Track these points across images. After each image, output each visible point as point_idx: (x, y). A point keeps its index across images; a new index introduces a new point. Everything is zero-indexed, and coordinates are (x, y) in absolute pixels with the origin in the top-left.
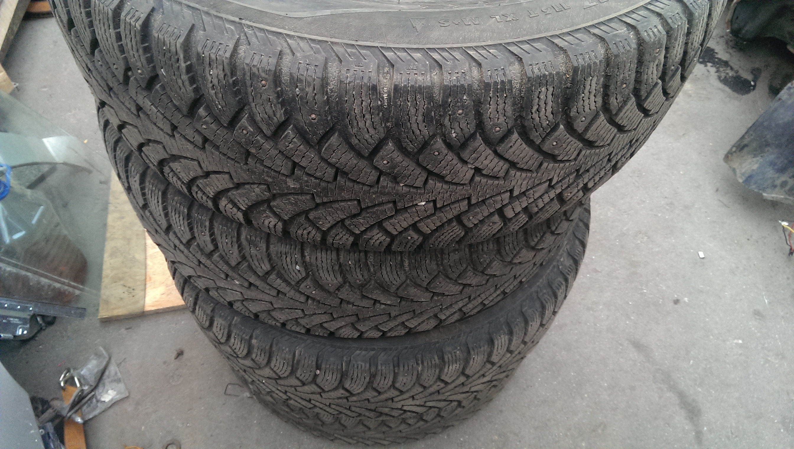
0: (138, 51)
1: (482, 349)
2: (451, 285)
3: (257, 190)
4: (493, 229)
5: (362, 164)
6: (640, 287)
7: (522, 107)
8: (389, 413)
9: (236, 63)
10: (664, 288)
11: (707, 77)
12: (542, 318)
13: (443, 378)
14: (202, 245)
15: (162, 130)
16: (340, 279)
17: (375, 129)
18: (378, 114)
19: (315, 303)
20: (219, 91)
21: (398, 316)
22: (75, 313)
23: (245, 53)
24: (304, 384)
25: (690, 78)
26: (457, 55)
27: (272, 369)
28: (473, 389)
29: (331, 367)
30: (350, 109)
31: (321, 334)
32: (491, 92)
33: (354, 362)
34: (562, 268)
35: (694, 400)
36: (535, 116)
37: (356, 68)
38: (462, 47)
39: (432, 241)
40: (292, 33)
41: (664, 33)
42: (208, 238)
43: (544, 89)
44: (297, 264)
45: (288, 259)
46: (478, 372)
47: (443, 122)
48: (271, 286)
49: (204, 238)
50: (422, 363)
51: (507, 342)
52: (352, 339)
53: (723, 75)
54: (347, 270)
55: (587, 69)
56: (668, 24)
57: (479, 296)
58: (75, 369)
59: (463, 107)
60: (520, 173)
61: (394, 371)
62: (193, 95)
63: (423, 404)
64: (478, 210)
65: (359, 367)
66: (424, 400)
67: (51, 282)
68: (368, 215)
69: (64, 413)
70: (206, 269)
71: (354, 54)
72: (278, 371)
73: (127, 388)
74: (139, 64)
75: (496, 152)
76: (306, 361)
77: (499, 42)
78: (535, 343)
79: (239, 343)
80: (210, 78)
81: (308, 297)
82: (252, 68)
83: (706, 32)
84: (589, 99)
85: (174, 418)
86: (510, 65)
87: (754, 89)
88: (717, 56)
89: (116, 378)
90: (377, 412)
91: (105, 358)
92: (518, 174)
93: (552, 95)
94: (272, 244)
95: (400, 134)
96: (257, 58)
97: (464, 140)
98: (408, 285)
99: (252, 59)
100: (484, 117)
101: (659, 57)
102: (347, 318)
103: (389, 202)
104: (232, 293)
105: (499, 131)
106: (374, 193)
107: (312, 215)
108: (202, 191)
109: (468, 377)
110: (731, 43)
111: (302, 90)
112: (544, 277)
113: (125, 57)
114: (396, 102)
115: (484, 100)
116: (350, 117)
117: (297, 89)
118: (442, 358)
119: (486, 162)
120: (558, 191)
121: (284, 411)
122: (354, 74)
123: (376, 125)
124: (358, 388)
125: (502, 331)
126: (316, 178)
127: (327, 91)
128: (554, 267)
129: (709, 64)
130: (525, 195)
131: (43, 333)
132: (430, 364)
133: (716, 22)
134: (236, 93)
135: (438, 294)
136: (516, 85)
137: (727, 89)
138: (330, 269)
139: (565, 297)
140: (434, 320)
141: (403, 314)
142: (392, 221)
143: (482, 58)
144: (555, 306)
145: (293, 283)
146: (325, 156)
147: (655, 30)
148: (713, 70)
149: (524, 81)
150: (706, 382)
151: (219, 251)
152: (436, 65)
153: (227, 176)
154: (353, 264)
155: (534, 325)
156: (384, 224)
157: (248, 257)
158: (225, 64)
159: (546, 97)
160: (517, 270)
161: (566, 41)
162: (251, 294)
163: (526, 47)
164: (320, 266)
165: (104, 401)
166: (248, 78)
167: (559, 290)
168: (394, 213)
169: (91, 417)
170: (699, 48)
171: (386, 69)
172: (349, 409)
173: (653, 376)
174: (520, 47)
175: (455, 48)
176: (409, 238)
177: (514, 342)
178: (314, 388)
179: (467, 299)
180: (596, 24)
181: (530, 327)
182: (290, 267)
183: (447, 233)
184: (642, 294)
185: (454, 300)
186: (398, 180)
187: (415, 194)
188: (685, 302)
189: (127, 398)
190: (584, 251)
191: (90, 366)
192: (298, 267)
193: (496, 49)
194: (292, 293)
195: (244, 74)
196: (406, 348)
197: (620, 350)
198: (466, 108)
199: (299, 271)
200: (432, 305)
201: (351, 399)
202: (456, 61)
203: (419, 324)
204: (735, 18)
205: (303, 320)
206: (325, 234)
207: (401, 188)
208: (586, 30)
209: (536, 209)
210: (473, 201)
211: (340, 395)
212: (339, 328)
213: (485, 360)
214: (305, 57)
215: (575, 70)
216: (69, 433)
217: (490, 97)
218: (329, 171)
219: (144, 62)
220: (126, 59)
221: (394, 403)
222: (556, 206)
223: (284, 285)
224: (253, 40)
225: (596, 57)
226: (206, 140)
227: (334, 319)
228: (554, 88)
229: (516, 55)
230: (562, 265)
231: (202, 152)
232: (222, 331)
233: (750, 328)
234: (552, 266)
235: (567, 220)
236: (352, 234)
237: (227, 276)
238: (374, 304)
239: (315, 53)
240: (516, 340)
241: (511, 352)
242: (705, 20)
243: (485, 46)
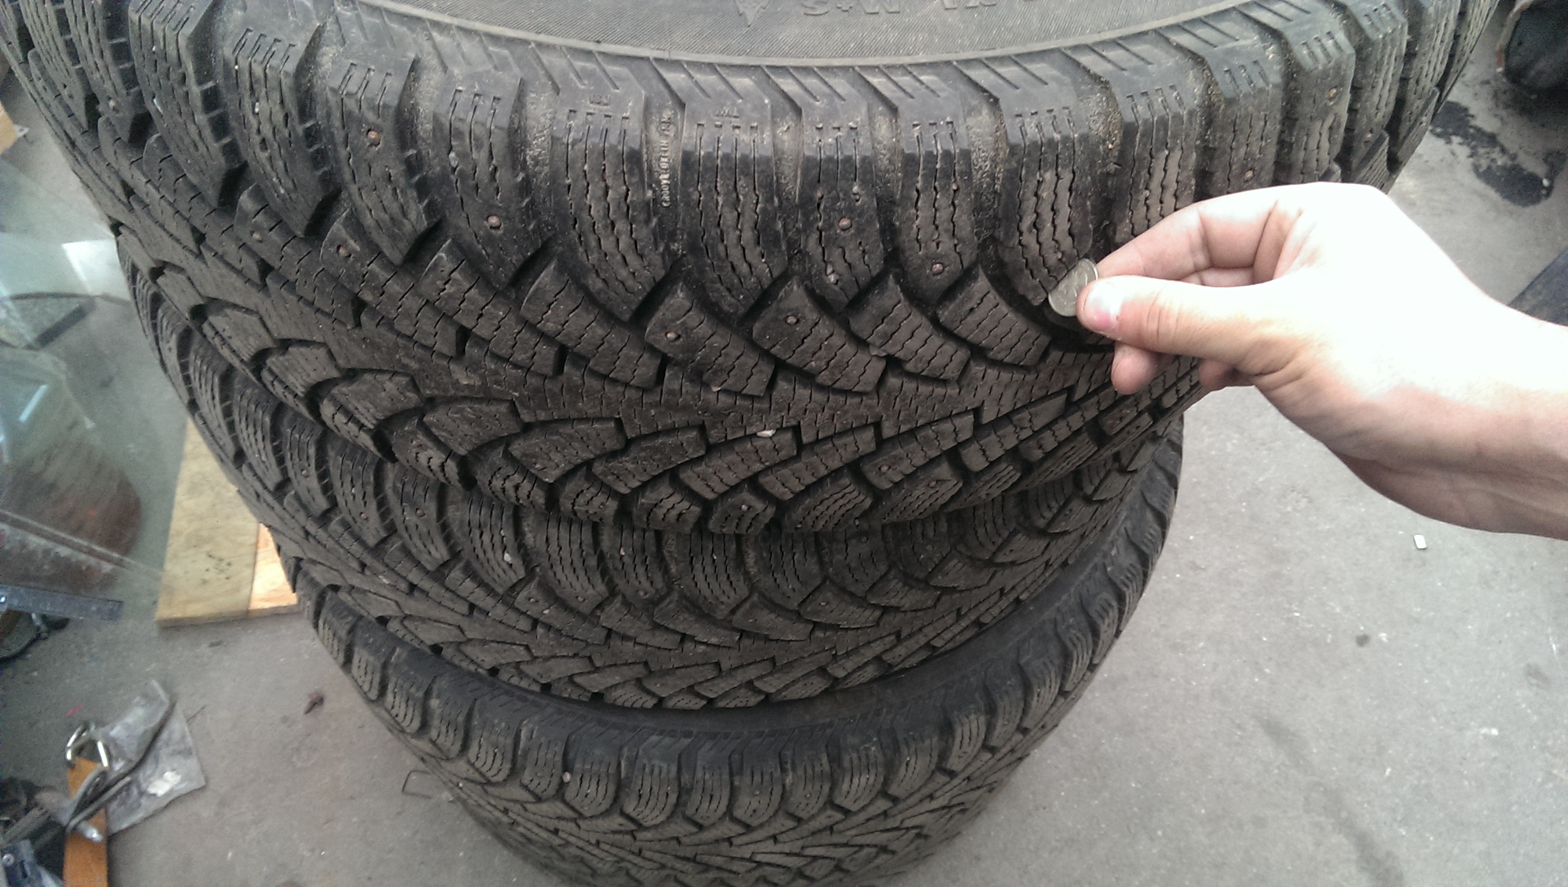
0: (102, 56)
1: (927, 742)
2: (851, 608)
3: (389, 386)
4: (939, 494)
5: (616, 338)
6: (1287, 606)
7: (996, 217)
8: (725, 866)
9: (312, 86)
10: (1338, 610)
11: (1451, 165)
12: (1064, 678)
13: (838, 801)
14: (305, 497)
15: (178, 241)
16: (601, 588)
17: (641, 256)
18: (648, 221)
19: (551, 635)
20: (276, 154)
21: (737, 668)
22: (99, 611)
23: (333, 62)
24: (539, 799)
25: (1413, 162)
26: (841, 85)
27: (473, 765)
28: (908, 823)
29: (595, 768)
30: (580, 208)
31: (574, 697)
32: (919, 178)
33: (645, 761)
34: (1112, 571)
35: (1389, 854)
36: (1029, 239)
37: (593, 108)
38: (853, 67)
39: (798, 513)
40: (445, 19)
41: (1350, 50)
42: (314, 483)
43: (1049, 176)
44: (504, 549)
45: (486, 538)
46: (919, 790)
47: (805, 247)
48: (453, 592)
49: (307, 482)
50: (794, 769)
51: (983, 729)
52: (643, 710)
53: (1484, 163)
54: (616, 569)
55: (1158, 130)
56: (1360, 29)
57: (920, 630)
58: (100, 724)
59: (850, 211)
60: (996, 372)
61: (732, 783)
62: (222, 160)
63: (797, 851)
64: (899, 451)
65: (656, 771)
66: (800, 843)
67: (50, 545)
68: (643, 454)
69: (64, 818)
70: (320, 548)
71: (590, 75)
72: (484, 770)
73: (203, 770)
74: (108, 86)
75: (935, 322)
76: (542, 754)
77: (945, 57)
78: (1046, 729)
79: (403, 705)
80: (253, 121)
81: (535, 622)
82: (345, 99)
83: (1452, 56)
84: (1161, 202)
85: (295, 836)
86: (969, 114)
87: (1548, 195)
88: (1473, 123)
89: (182, 747)
90: (699, 863)
91: (162, 703)
92: (992, 373)
93: (1070, 190)
94: (452, 503)
95: (702, 272)
96: (357, 75)
97: (856, 290)
98: (753, 606)
99: (347, 78)
100: (903, 237)
101: (1337, 109)
102: (626, 668)
103: (688, 427)
104: (381, 603)
105: (940, 273)
106: (651, 405)
107: (517, 449)
108: (281, 382)
109: (895, 800)
110: (1504, 98)
111: (463, 156)
112: (1072, 590)
113: (81, 68)
114: (689, 195)
115: (902, 196)
116: (580, 228)
117: (452, 155)
118: (835, 760)
119: (913, 344)
120: (1091, 414)
121: (516, 840)
122: (587, 122)
123: (643, 247)
124: (654, 814)
125: (972, 706)
126: (516, 366)
127: (525, 161)
128: (1095, 568)
129: (1456, 139)
130: (1011, 422)
131: (42, 645)
132: (810, 771)
133: (1476, 33)
134: (318, 159)
135: (825, 627)
136: (982, 160)
137: (1492, 194)
138: (578, 564)
139: (1118, 633)
140: (819, 679)
141: (750, 664)
142: (700, 469)
143: (901, 94)
144: (1094, 652)
145: (500, 591)
146: (529, 316)
147: (1329, 43)
148: (1463, 152)
149: (1002, 153)
150: (1418, 816)
151: (341, 513)
152: (788, 107)
153: (321, 352)
154: (629, 556)
155: (1045, 694)
156: (682, 476)
157: (401, 528)
158: (285, 89)
159: (1056, 195)
160: (1006, 579)
161: (1109, 61)
162: (414, 606)
163: (1010, 71)
164: (555, 556)
165: (155, 795)
166: (337, 123)
167: (1103, 618)
168: (702, 452)
169: (124, 826)
170: (1434, 93)
171: (667, 114)
172: (640, 853)
173: (1306, 799)
174: (996, 73)
175: (837, 67)
176: (744, 507)
177: (999, 730)
178: (559, 808)
179: (893, 637)
180: (1185, 22)
181: (1036, 698)
182: (490, 554)
183: (832, 500)
184: (1289, 620)
185: (862, 640)
186: (705, 377)
187: (748, 410)
188: (1380, 641)
189: (202, 789)
190: (1164, 535)
191: (130, 719)
192: (507, 557)
193: (938, 75)
194: (499, 611)
195: (329, 115)
196: (760, 734)
197: (1237, 737)
198: (860, 215)
199: (511, 565)
200: (814, 648)
201: (640, 835)
202: (836, 100)
203: (786, 687)
204: (1515, 44)
205: (531, 667)
206: (552, 491)
207: (714, 395)
208: (1160, 35)
209: (1038, 454)
210: (888, 431)
211: (616, 827)
212: (611, 687)
213: (933, 767)
214: (473, 77)
215: (1129, 131)
216: (73, 860)
217: (917, 191)
218: (544, 352)
219: (118, 81)
220: (82, 73)
221: (733, 848)
222: (1085, 447)
223: (480, 593)
224: (354, 32)
225: (1181, 103)
226: (265, 269)
227: (597, 670)
228: (1074, 173)
229: (985, 91)
230: (1113, 564)
231: (260, 295)
232: (369, 677)
233: (1518, 705)
234: (1091, 565)
235: (1123, 471)
236: (613, 494)
237: (363, 566)
238: (682, 641)
239: (496, 68)
240: (1004, 725)
241: (993, 750)
242: (1452, 26)
243: (911, 65)
